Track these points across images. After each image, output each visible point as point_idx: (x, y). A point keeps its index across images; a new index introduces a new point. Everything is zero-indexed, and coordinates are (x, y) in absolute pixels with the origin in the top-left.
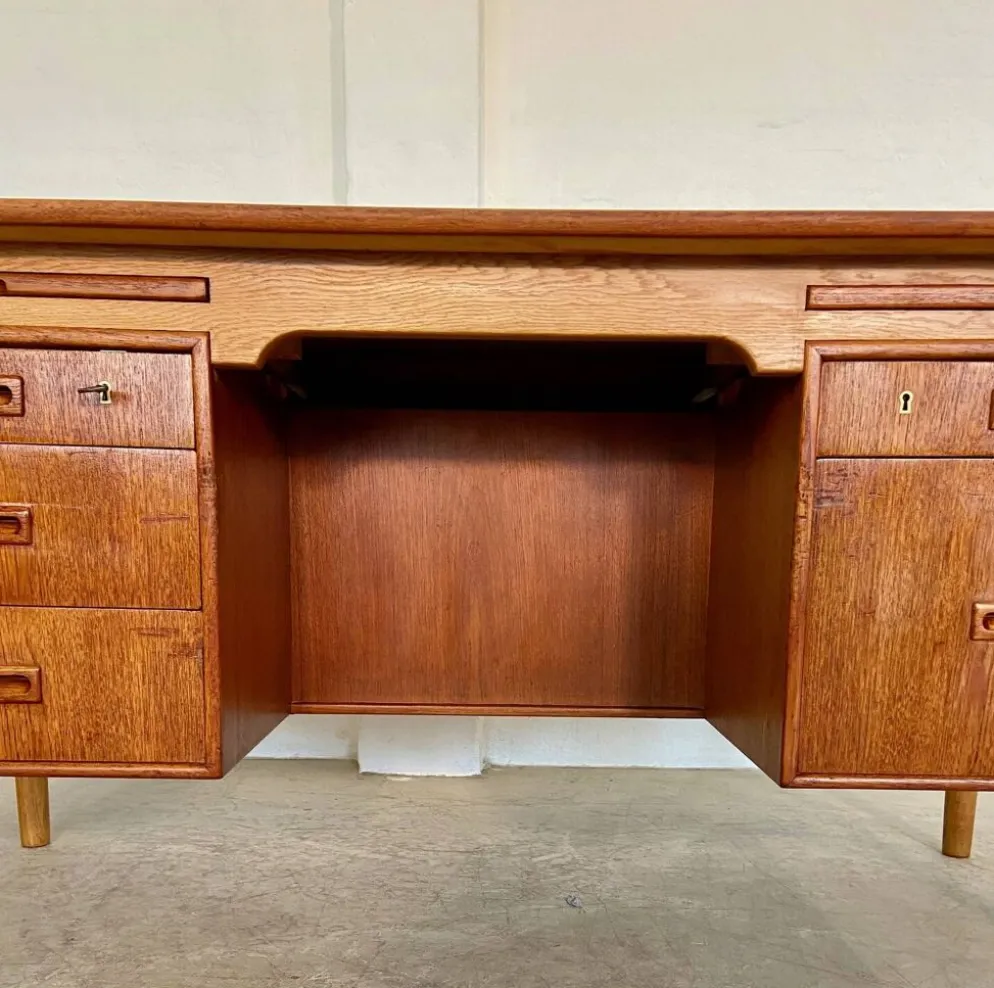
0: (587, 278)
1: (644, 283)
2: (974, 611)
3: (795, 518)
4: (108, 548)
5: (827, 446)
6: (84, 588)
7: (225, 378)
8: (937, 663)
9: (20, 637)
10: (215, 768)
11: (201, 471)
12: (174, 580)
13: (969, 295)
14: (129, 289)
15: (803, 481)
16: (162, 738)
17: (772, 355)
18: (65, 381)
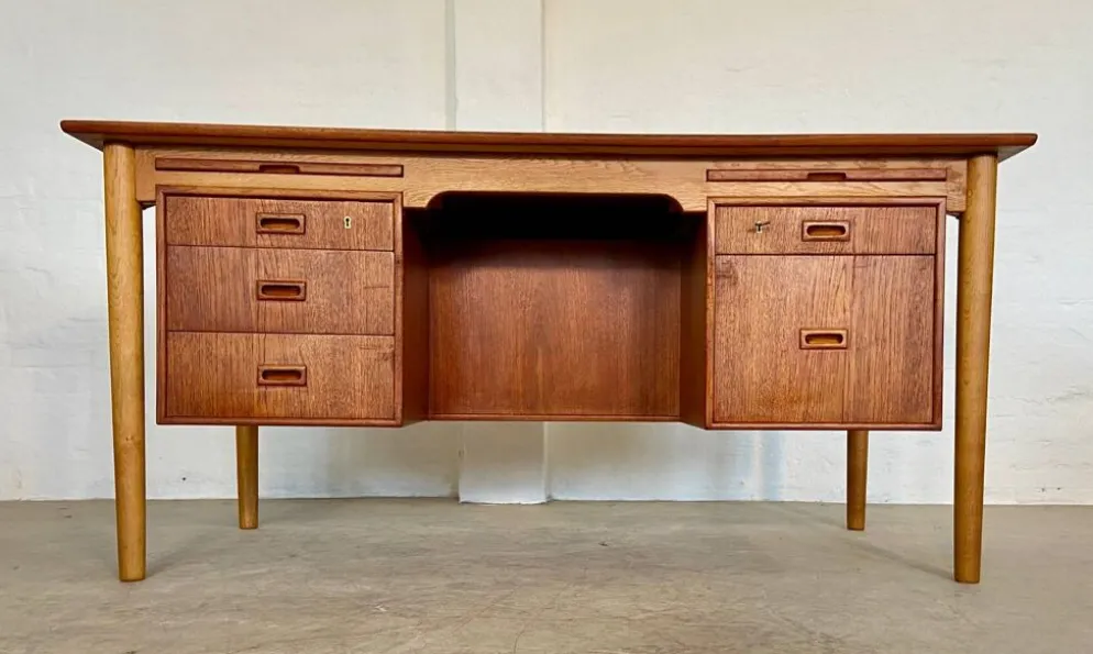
0: (596, 165)
1: (624, 168)
2: (800, 334)
3: (706, 286)
4: (345, 302)
5: (720, 250)
6: (332, 323)
7: (410, 214)
8: (783, 361)
9: (296, 350)
10: (399, 422)
11: (396, 262)
12: (380, 319)
13: (788, 175)
14: (363, 171)
15: (709, 266)
16: (370, 405)
17: (691, 202)
18: (327, 216)
